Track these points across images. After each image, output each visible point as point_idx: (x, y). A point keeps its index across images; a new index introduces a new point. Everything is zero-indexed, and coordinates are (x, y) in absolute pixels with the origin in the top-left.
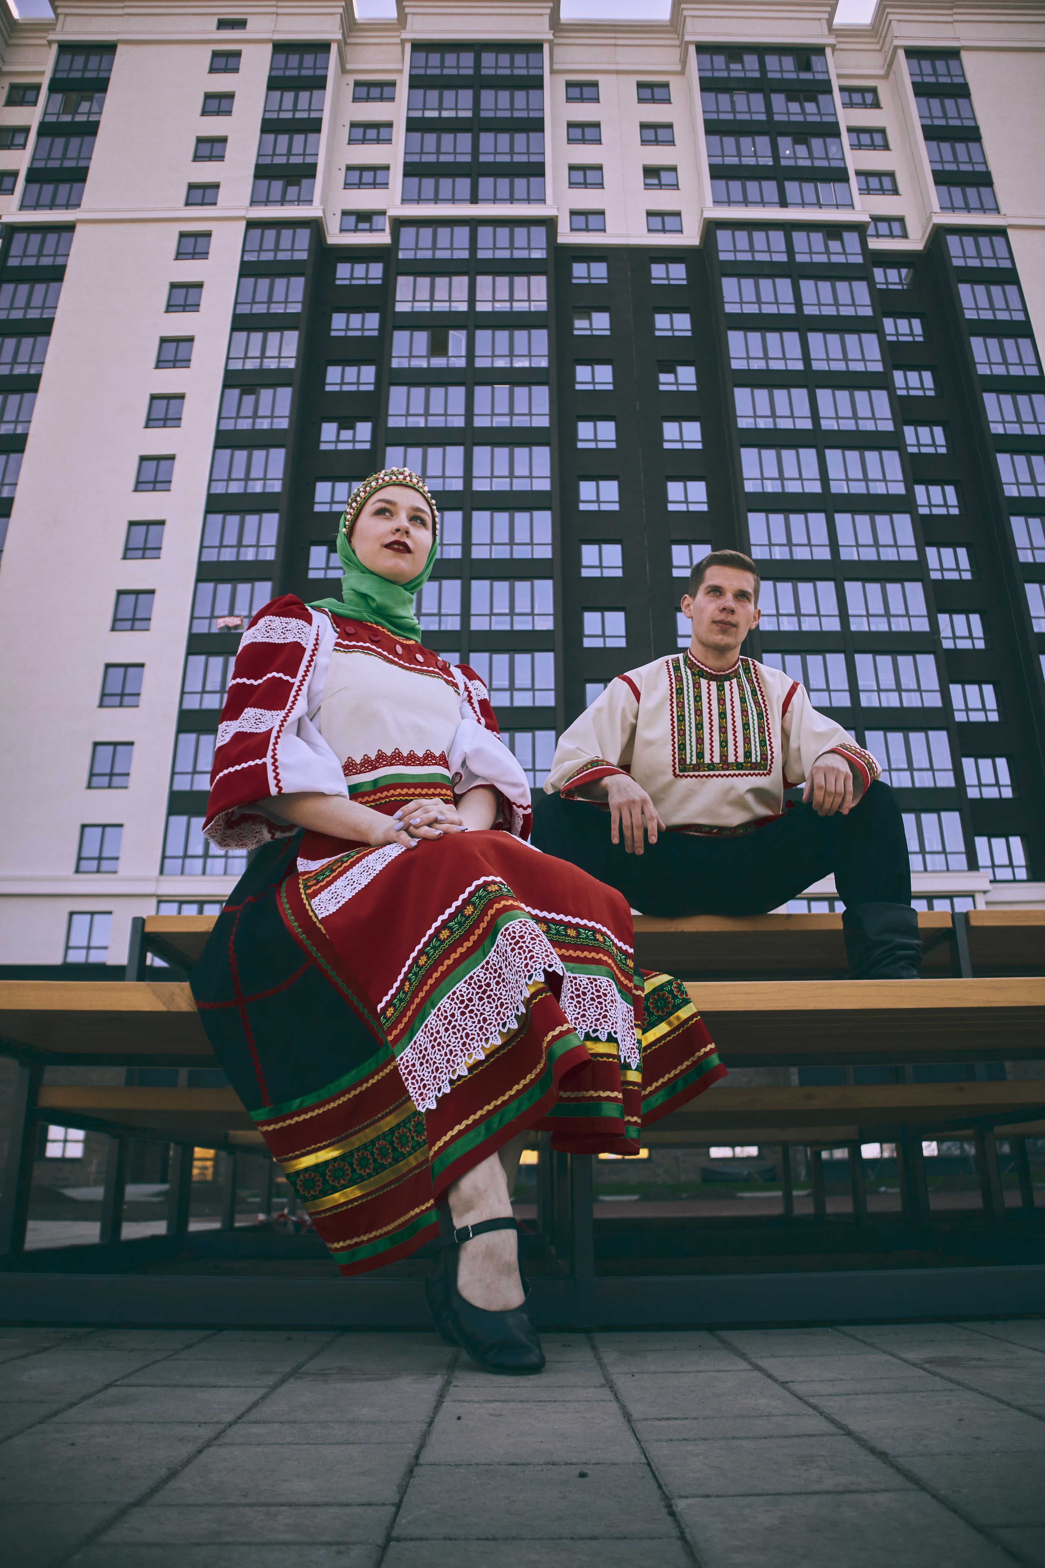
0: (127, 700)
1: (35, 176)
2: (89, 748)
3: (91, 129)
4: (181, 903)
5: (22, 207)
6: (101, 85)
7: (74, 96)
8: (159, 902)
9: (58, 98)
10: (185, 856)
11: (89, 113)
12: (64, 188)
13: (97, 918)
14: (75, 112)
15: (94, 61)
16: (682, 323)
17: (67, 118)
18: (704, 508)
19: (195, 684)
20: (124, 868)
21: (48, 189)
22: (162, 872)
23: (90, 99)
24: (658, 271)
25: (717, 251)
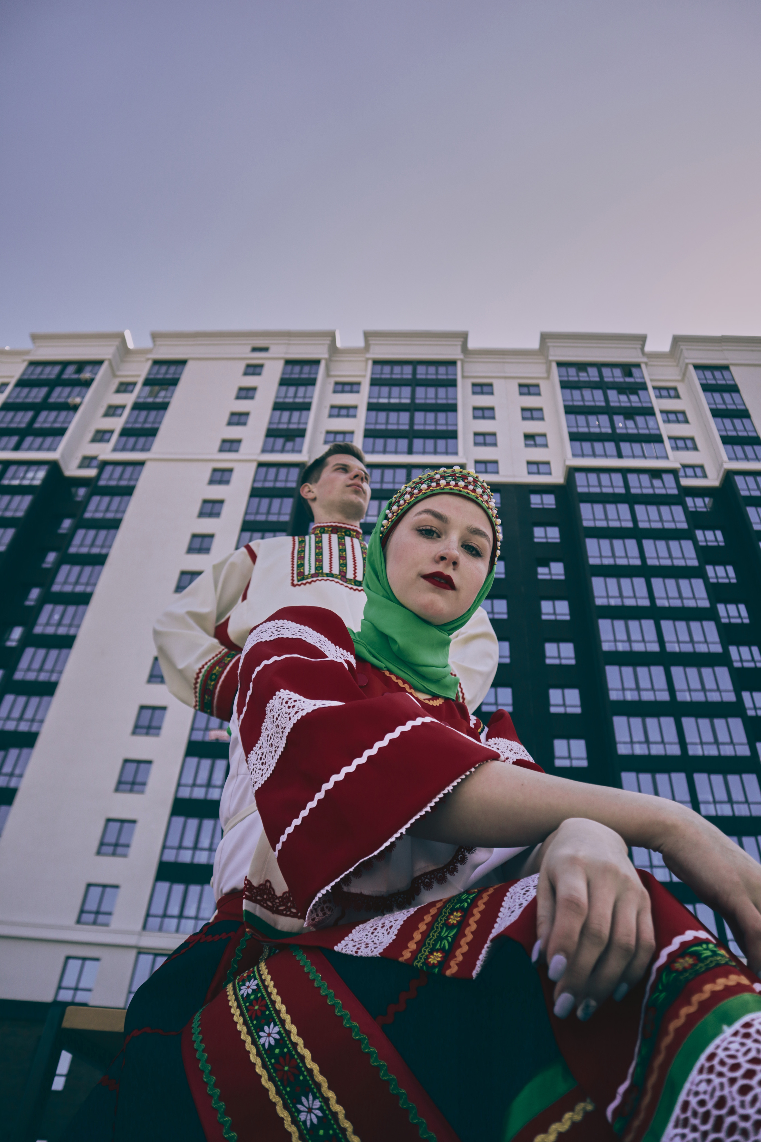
0: (137, 787)
1: (125, 432)
2: (102, 823)
3: (164, 406)
4: (156, 955)
5: (115, 450)
6: (174, 382)
7: (157, 388)
8: (139, 953)
9: (147, 389)
10: (165, 916)
11: (165, 397)
12: (142, 440)
13: (88, 963)
14: (156, 396)
15: (172, 369)
16: (553, 534)
17: (150, 400)
18: (573, 662)
19: (188, 779)
20: (115, 922)
21: (132, 440)
22: (144, 927)
23: (167, 390)
24: (535, 500)
25: (575, 486)
